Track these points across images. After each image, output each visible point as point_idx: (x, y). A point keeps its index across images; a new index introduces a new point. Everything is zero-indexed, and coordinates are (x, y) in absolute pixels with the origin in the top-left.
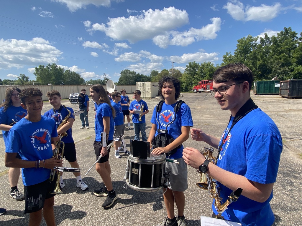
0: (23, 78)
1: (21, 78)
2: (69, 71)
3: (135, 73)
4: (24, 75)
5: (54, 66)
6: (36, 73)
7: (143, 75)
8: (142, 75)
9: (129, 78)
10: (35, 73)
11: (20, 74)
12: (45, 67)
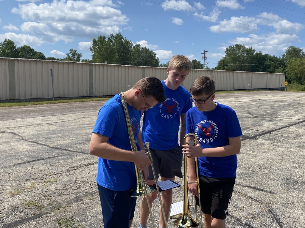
0: (73, 55)
1: (70, 55)
2: (139, 46)
3: (254, 51)
4: (75, 51)
5: (119, 37)
6: (94, 48)
7: (268, 55)
8: (266, 56)
9: (240, 61)
10: (91, 48)
11: (70, 50)
12: (107, 40)
